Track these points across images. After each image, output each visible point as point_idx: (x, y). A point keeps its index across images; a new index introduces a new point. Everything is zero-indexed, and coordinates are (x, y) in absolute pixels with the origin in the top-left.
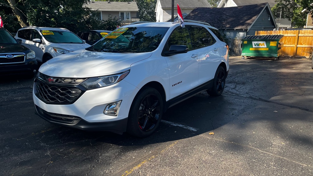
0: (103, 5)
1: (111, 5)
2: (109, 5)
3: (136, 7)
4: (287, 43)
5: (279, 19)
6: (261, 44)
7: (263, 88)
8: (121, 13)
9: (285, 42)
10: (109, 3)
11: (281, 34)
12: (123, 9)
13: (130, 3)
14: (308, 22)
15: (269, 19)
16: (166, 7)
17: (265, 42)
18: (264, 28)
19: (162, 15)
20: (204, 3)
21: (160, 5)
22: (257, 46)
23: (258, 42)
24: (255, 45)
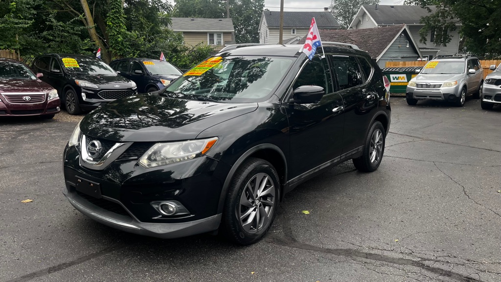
0: (184, 23)
2: (193, 24)
3: (231, 25)
6: (401, 77)
8: (210, 35)
10: (192, 20)
12: (213, 28)
13: (222, 19)
15: (407, 45)
16: (274, 25)
17: (405, 75)
19: (268, 37)
20: (329, 20)
21: (266, 23)
22: (396, 81)
23: (397, 76)
24: (394, 79)
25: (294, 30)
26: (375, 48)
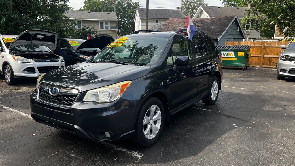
0: (83, 15)
1: (91, 15)
2: (90, 15)
3: (115, 17)
4: (255, 53)
5: (249, 30)
6: (229, 54)
7: (227, 101)
8: (101, 22)
9: (252, 52)
10: (89, 13)
11: (249, 45)
12: (103, 18)
13: (110, 13)
14: (276, 34)
15: (237, 30)
16: (144, 17)
17: (233, 52)
18: (234, 39)
19: (140, 25)
20: (179, 14)
21: (139, 16)
22: (226, 56)
23: (227, 52)
24: (224, 55)
25: (157, 21)
26: (216, 31)
